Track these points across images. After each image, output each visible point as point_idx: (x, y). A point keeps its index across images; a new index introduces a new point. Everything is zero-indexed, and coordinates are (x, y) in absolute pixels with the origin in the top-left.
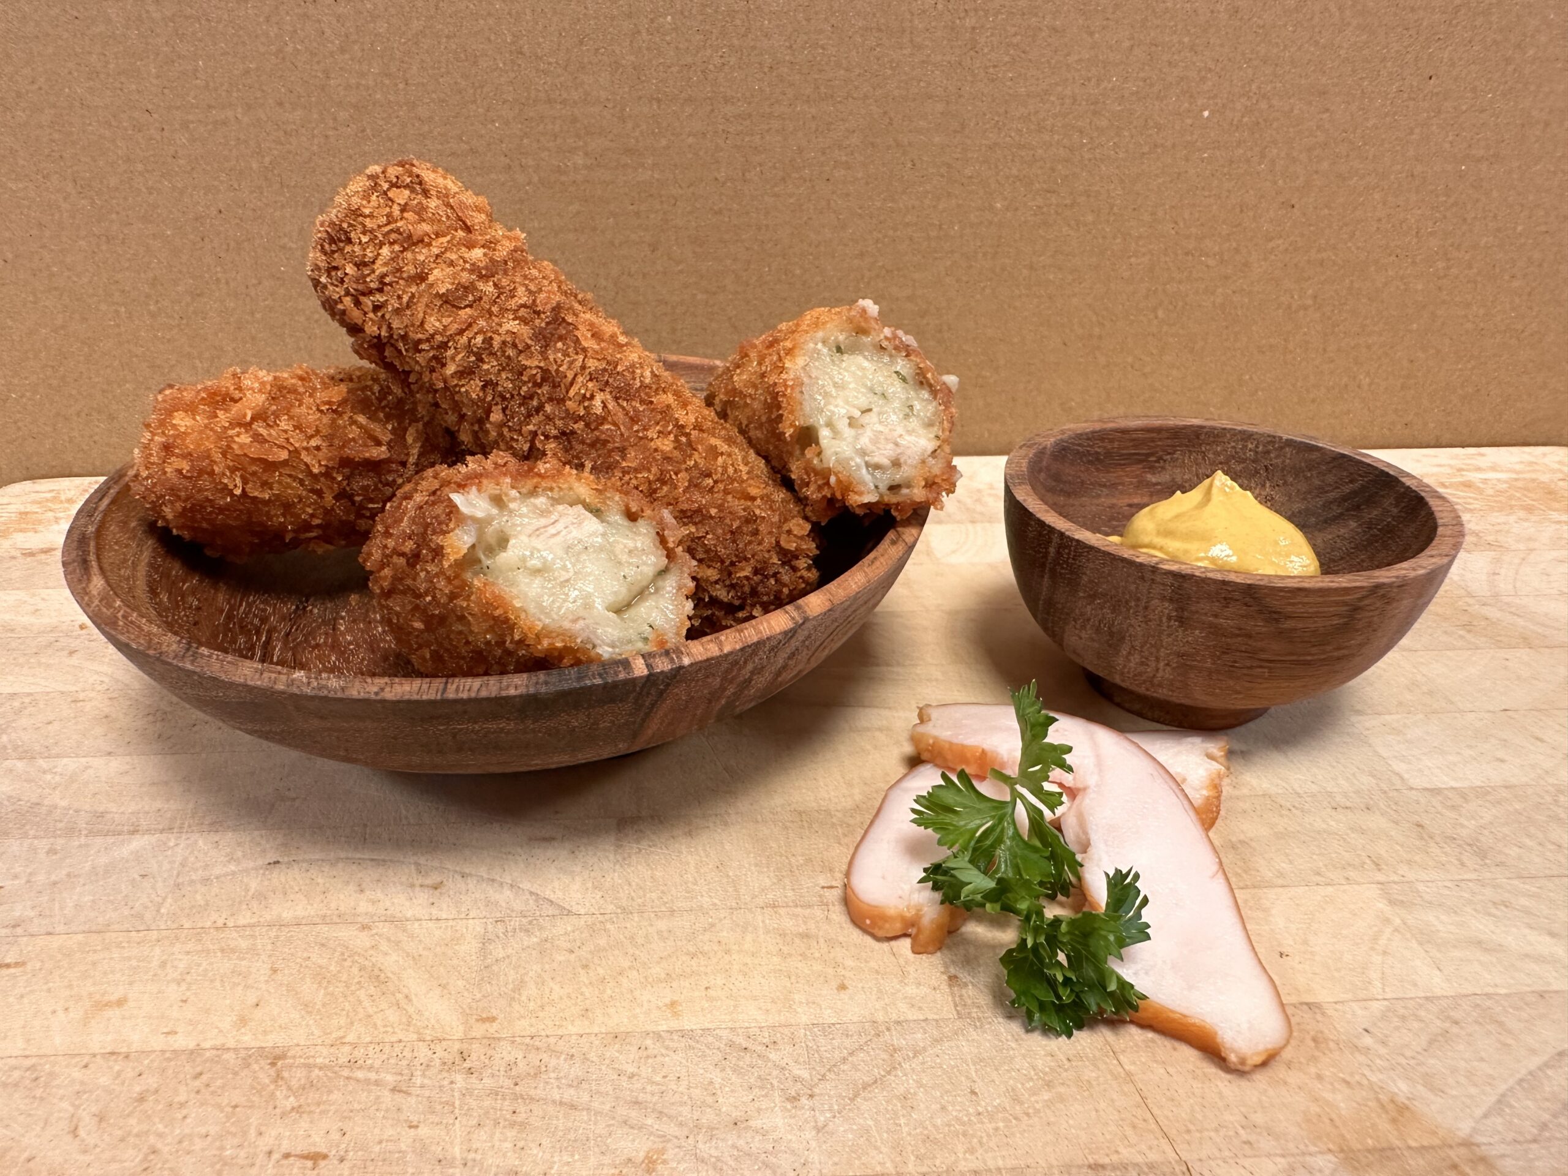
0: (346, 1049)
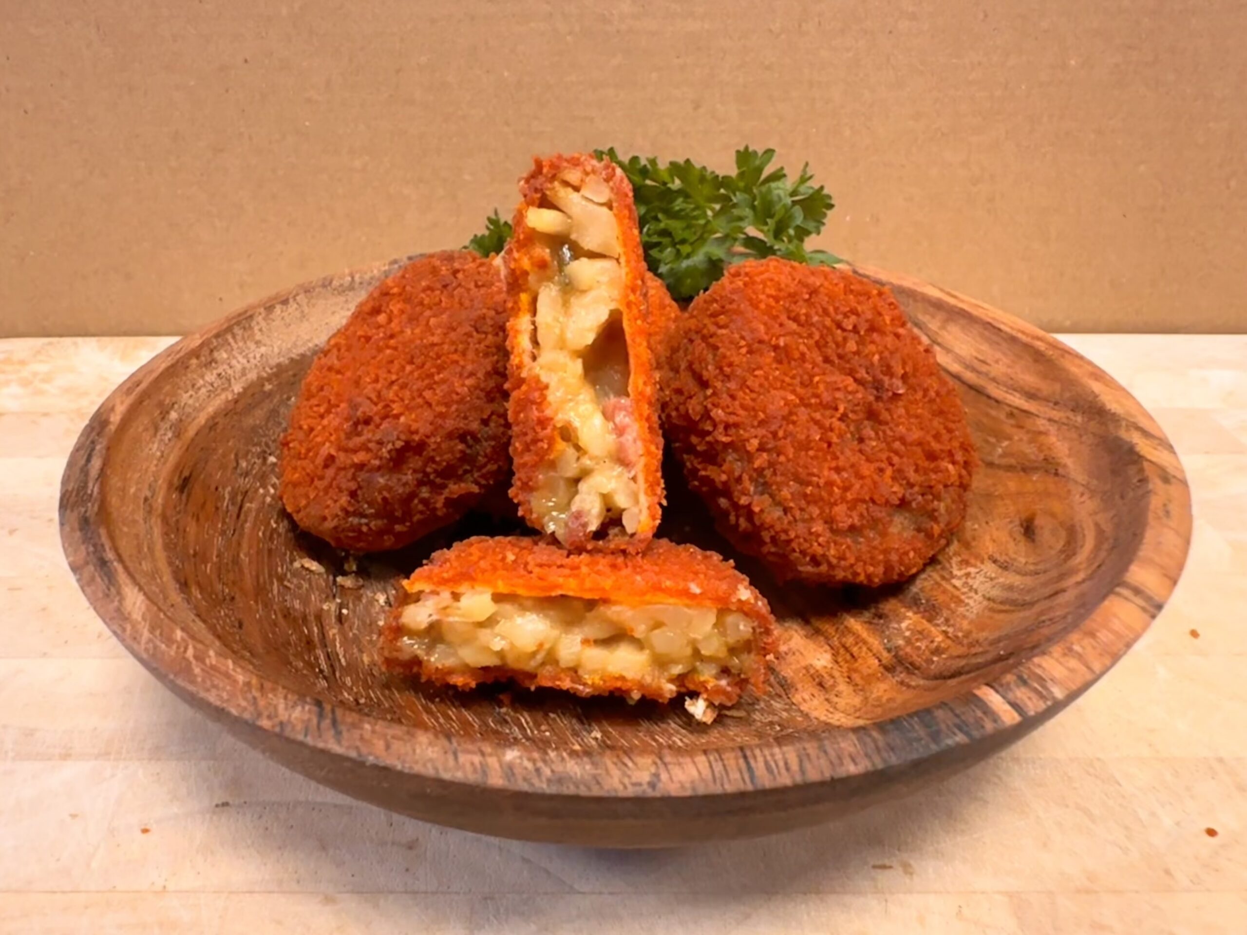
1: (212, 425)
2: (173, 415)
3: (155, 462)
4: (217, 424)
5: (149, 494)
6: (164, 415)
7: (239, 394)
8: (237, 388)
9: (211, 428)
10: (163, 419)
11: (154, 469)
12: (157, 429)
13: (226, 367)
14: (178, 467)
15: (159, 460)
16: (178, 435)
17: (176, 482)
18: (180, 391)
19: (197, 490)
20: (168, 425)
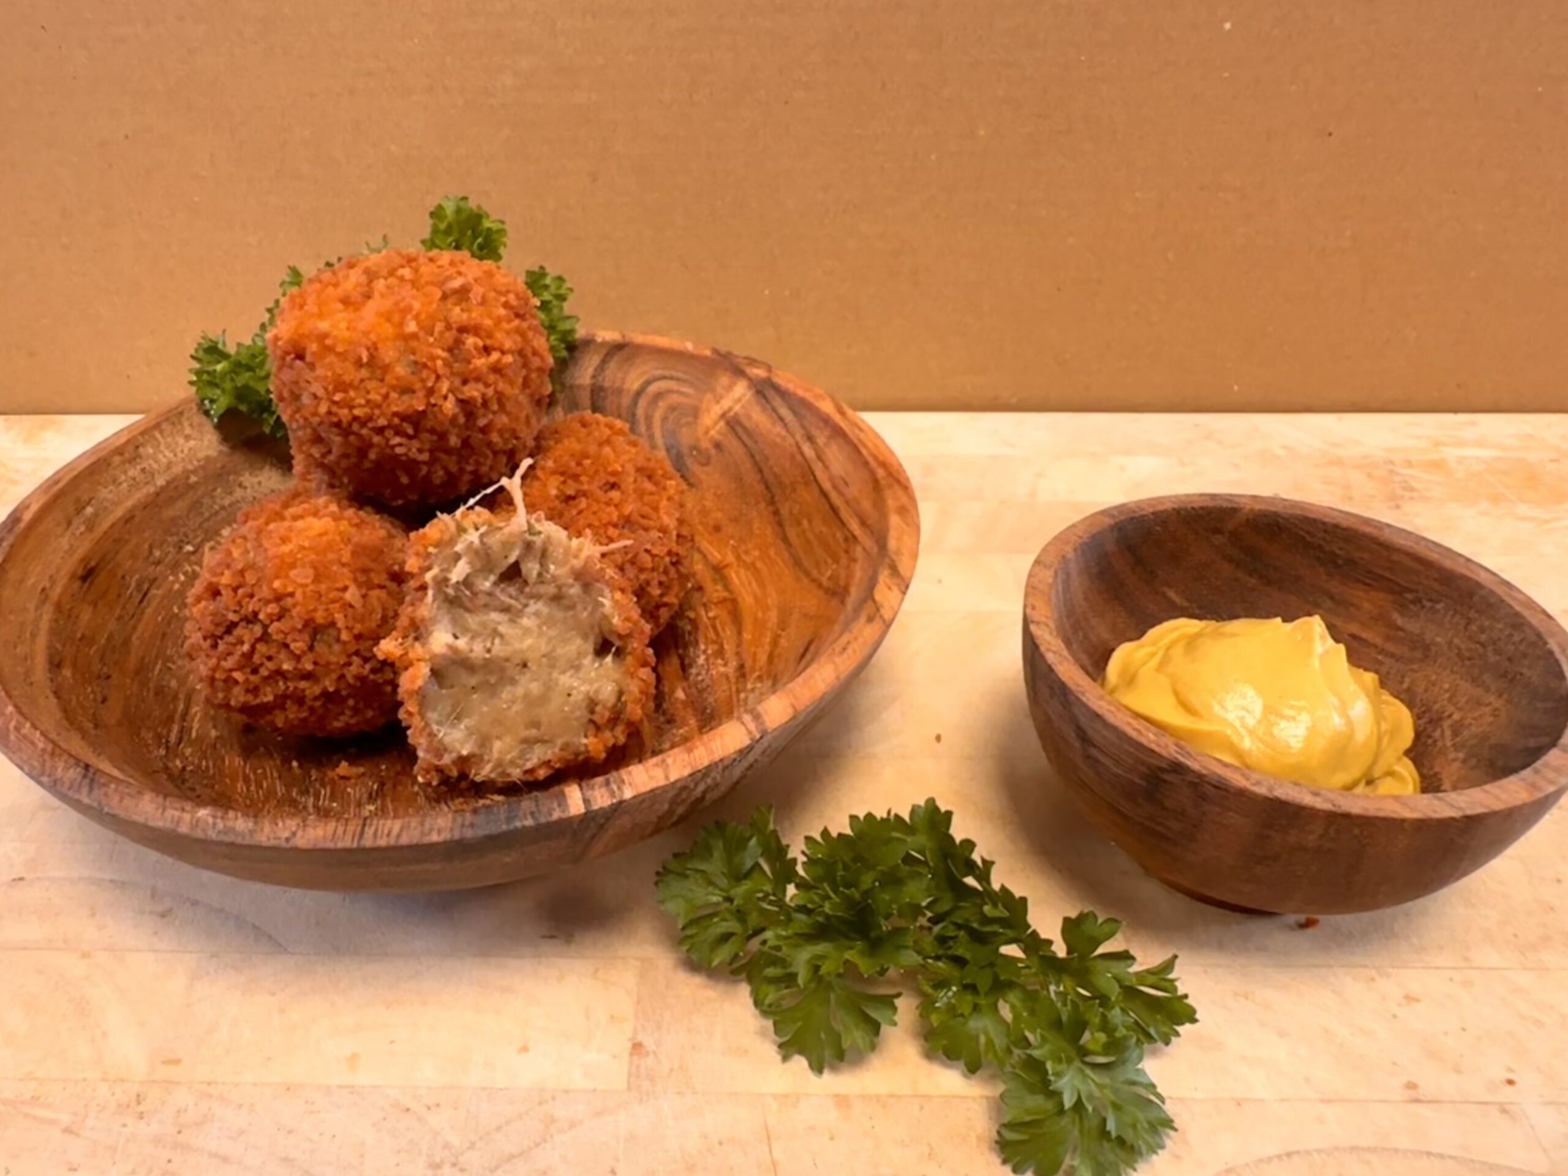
1: (128, 519)
2: (89, 510)
3: (62, 554)
4: (133, 517)
5: (48, 585)
6: (79, 510)
7: (162, 487)
9: (127, 522)
10: (78, 513)
11: (59, 561)
12: (69, 523)
14: (84, 560)
15: (66, 552)
16: (90, 528)
17: (80, 572)
18: (100, 487)
19: (101, 580)
20: (82, 520)
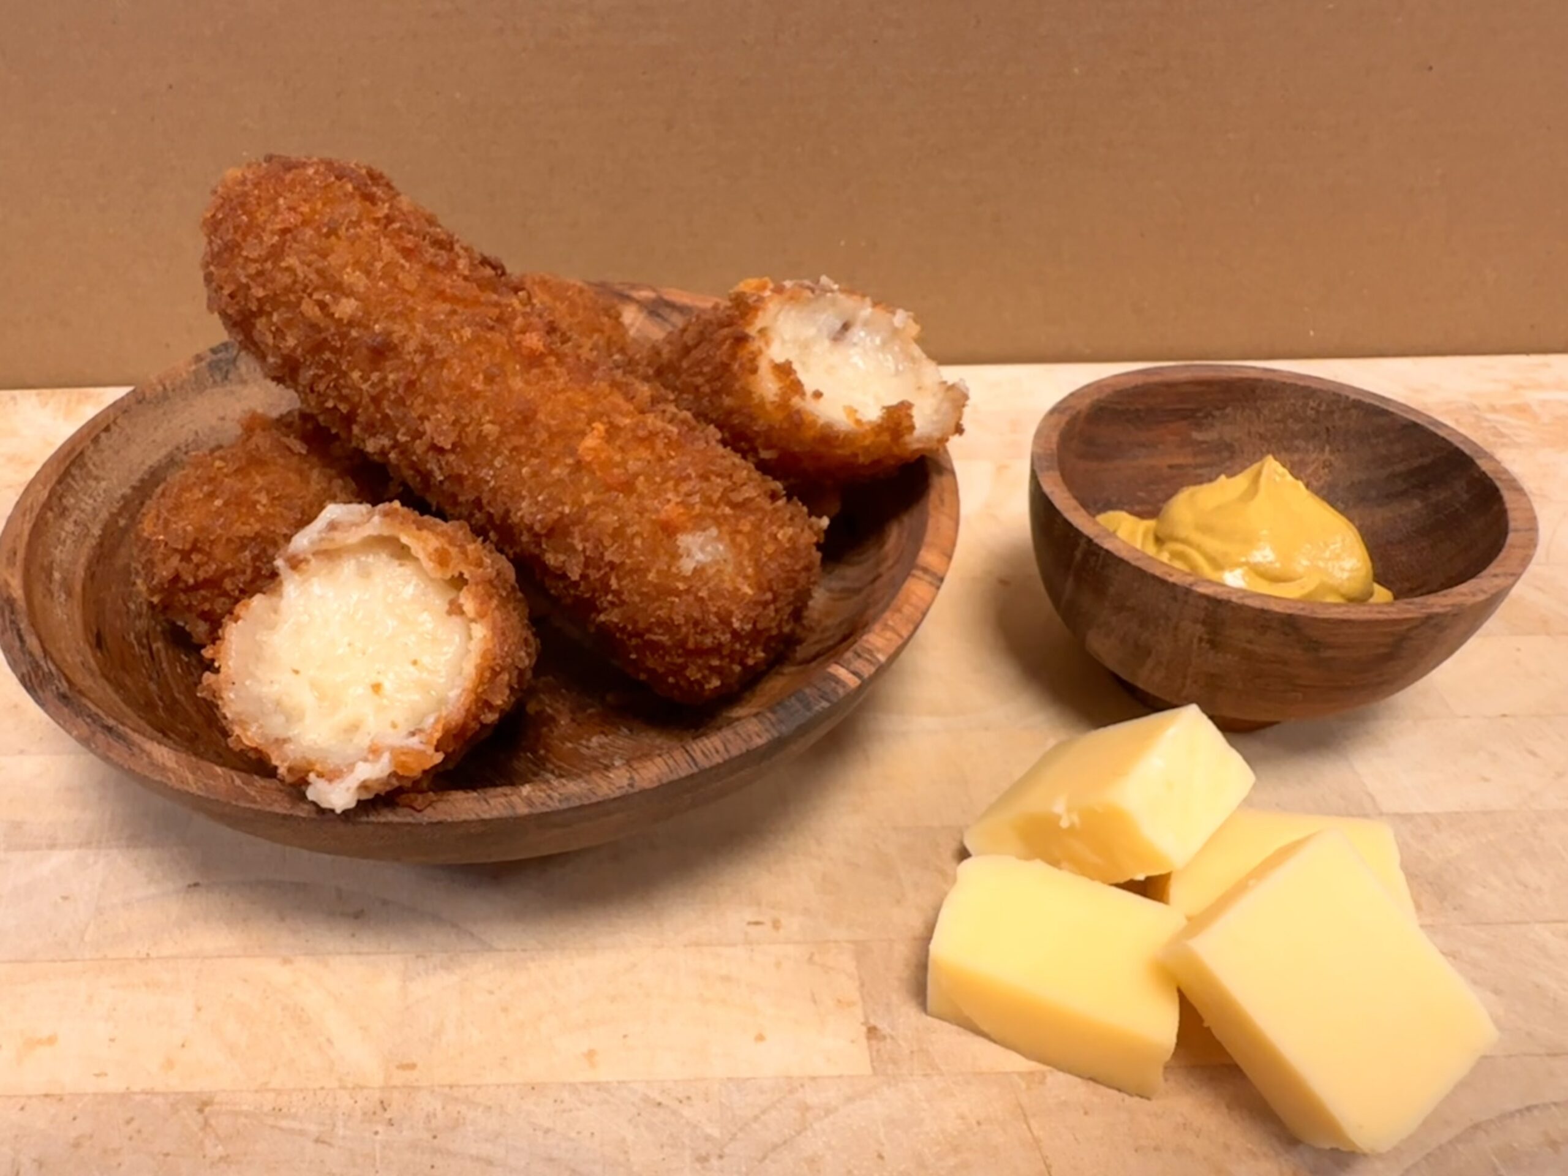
0: (271, 1096)
2: (57, 575)
3: (67, 625)
4: (93, 574)
6: (50, 577)
8: (96, 531)
9: (91, 579)
10: (51, 581)
11: (70, 633)
12: (51, 593)
13: (77, 512)
14: (86, 625)
16: (69, 594)
17: (93, 641)
18: (51, 549)
19: (110, 644)
20: (58, 586)
